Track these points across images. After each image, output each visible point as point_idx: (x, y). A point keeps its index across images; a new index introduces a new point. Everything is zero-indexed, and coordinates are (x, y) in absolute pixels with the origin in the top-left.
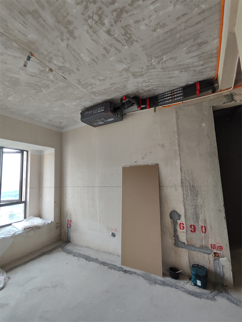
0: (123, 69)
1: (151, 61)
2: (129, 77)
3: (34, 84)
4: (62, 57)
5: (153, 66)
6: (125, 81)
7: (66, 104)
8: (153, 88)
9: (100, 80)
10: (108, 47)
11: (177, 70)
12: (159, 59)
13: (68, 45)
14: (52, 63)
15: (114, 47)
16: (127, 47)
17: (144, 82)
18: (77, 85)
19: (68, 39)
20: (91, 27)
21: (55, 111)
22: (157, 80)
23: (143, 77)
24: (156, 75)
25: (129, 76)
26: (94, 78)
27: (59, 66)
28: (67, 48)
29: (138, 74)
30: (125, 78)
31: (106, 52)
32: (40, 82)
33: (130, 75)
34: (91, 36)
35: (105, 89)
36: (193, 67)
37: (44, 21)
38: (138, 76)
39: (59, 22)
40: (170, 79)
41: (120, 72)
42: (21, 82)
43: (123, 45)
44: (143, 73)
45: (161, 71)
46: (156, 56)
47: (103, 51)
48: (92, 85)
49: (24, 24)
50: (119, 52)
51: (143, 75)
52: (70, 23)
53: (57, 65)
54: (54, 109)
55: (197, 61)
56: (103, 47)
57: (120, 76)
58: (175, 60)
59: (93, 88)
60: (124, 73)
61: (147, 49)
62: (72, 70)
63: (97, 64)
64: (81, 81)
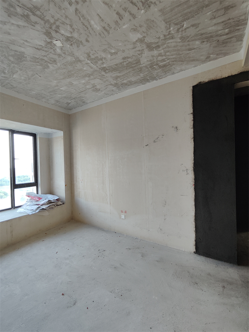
0: (137, 39)
1: (170, 28)
2: (143, 50)
3: (41, 59)
4: (70, 25)
5: (171, 36)
6: (139, 54)
7: (75, 83)
8: (169, 62)
9: (112, 54)
10: (122, 12)
11: (199, 39)
12: (179, 26)
13: (76, 10)
14: (58, 32)
15: (129, 11)
16: (143, 11)
17: (160, 55)
18: (87, 60)
21: (62, 90)
22: (175, 53)
23: (159, 49)
24: (174, 47)
25: (143, 48)
26: (104, 51)
27: (67, 36)
28: (76, 15)
29: (154, 46)
30: (139, 50)
31: (119, 18)
32: (46, 56)
33: (145, 46)
35: (116, 65)
36: (217, 36)
38: (154, 48)
40: (190, 52)
41: (134, 43)
42: (26, 57)
43: (139, 9)
44: (160, 44)
45: (180, 42)
46: (175, 23)
47: (116, 17)
48: (102, 60)
50: (133, 18)
51: (158, 47)
53: (65, 36)
54: (61, 89)
55: (222, 28)
56: (116, 12)
57: (133, 48)
58: (196, 28)
59: (103, 63)
60: (138, 44)
61: (166, 14)
62: (81, 41)
63: (109, 33)
64: (90, 55)
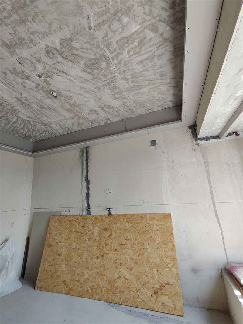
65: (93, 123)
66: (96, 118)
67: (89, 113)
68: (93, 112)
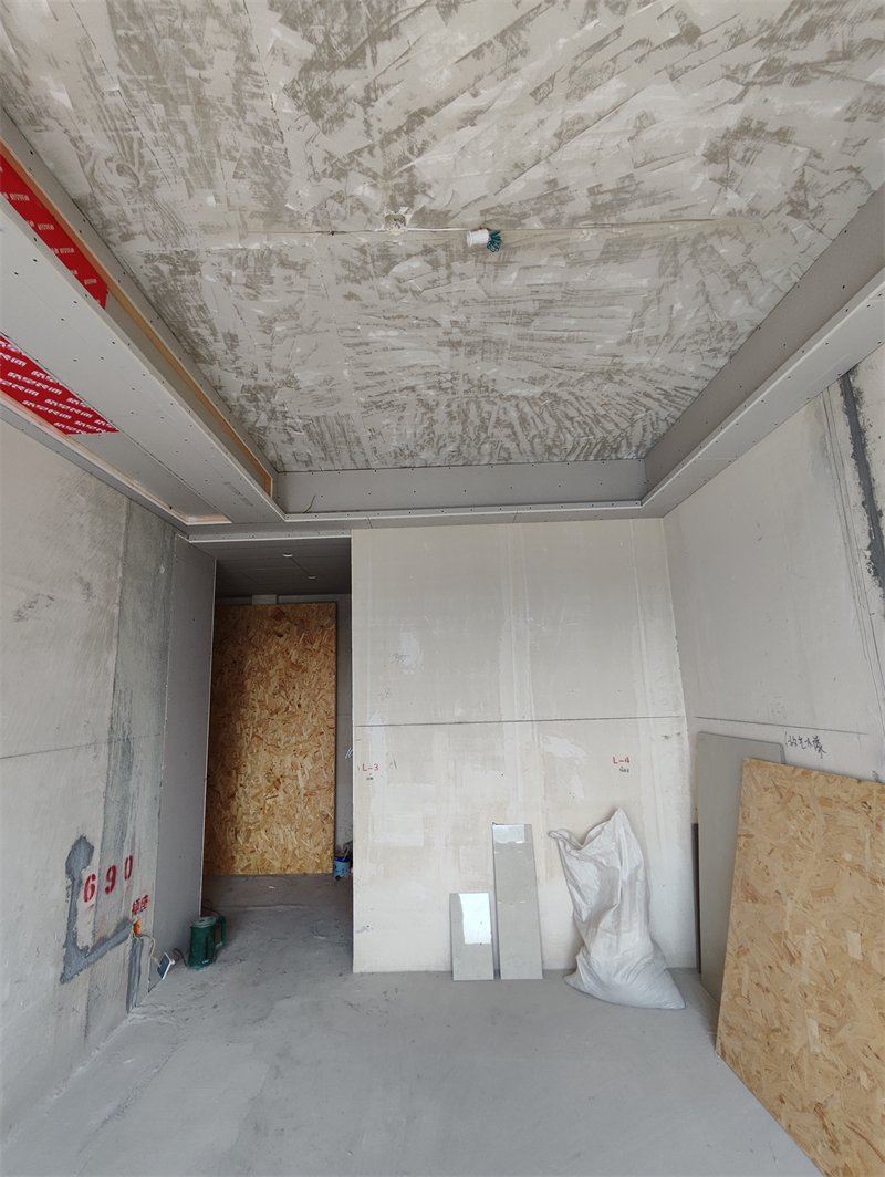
19: (447, 333)
20: (439, 374)
34: (423, 367)
37: (507, 324)
39: (485, 341)
49: (536, 289)
52: (471, 353)
65: (813, 204)
66: (798, 163)
67: (721, 181)
68: (738, 148)
